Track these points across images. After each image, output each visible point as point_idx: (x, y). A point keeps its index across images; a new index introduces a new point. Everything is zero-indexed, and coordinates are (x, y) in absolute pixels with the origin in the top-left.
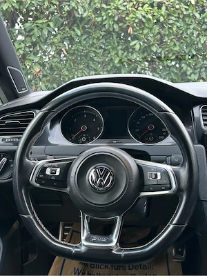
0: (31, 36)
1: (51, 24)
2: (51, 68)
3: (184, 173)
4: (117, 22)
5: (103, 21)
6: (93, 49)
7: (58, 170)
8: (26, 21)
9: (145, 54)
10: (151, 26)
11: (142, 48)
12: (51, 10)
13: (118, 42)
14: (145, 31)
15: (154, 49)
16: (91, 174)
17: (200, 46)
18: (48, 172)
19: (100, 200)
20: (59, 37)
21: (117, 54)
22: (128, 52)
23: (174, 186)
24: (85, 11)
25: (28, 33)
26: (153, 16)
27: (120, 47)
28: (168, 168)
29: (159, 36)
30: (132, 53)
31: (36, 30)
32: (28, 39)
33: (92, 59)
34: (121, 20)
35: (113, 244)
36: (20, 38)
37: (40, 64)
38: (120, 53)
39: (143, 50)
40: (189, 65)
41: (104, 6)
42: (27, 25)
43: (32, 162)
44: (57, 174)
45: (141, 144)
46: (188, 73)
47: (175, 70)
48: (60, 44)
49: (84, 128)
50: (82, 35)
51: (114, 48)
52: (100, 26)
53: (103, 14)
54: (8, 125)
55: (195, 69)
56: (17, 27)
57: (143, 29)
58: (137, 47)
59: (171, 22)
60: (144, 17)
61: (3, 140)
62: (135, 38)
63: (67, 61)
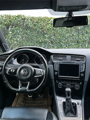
0: (13, 32)
1: (20, 29)
2: (20, 42)
3: (44, 72)
4: (41, 29)
5: (36, 28)
6: (33, 37)
7: (14, 70)
8: (12, 27)
9: (50, 39)
10: (51, 30)
11: (49, 37)
12: (20, 24)
13: (41, 35)
14: (49, 32)
15: (52, 37)
16: (22, 71)
17: (66, 37)
18: (11, 71)
19: (24, 78)
20: (22, 33)
21: (41, 38)
22: (44, 38)
23: (42, 74)
24: (31, 25)
25: (13, 31)
26: (52, 27)
27: (42, 36)
28: (41, 70)
29: (54, 34)
30: (46, 38)
31: (15, 30)
32: (13, 33)
33: (33, 40)
34: (42, 28)
35: (27, 89)
36: (10, 32)
37: (16, 41)
38: (42, 38)
39: (49, 38)
40: (63, 43)
41: (37, 24)
42: (13, 29)
43: (7, 68)
44: (14, 71)
45: (37, 64)
46: (63, 45)
47: (58, 44)
48: (23, 35)
49: (23, 60)
50: (30, 32)
51: (39, 37)
52: (36, 30)
53: (37, 26)
54: (2, 59)
55: (65, 44)
56: (9, 29)
57: (49, 31)
58: (47, 37)
59: (57, 29)
60: (49, 28)
61: (1, 63)
62: (47, 34)
63: (25, 40)
